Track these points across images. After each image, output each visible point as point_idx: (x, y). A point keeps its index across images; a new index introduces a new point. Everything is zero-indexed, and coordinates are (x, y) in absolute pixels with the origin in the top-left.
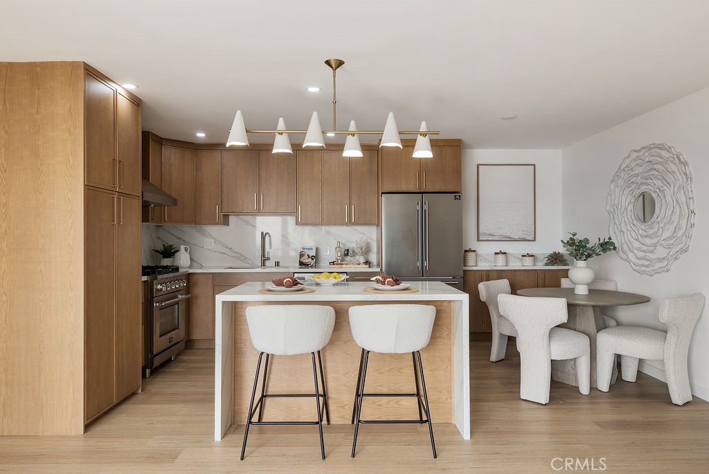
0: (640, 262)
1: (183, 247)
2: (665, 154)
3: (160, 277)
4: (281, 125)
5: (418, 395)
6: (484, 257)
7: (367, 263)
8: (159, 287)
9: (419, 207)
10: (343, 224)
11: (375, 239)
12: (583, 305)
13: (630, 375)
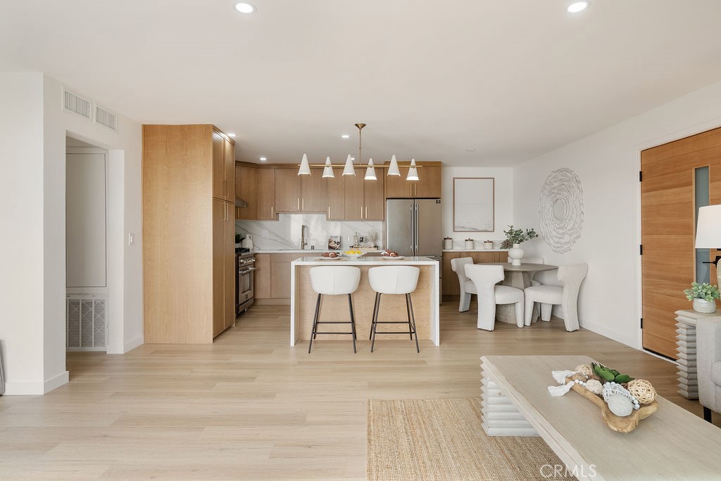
0: (556, 245)
1: (248, 236)
2: (569, 175)
3: (243, 254)
4: (328, 161)
5: (409, 322)
6: (458, 242)
7: (376, 247)
8: (242, 261)
9: (412, 208)
10: (359, 220)
11: (381, 230)
12: (516, 271)
13: (546, 317)
